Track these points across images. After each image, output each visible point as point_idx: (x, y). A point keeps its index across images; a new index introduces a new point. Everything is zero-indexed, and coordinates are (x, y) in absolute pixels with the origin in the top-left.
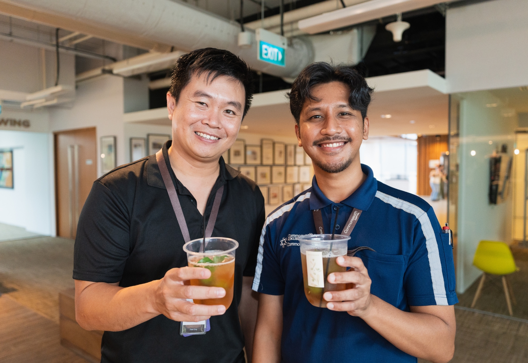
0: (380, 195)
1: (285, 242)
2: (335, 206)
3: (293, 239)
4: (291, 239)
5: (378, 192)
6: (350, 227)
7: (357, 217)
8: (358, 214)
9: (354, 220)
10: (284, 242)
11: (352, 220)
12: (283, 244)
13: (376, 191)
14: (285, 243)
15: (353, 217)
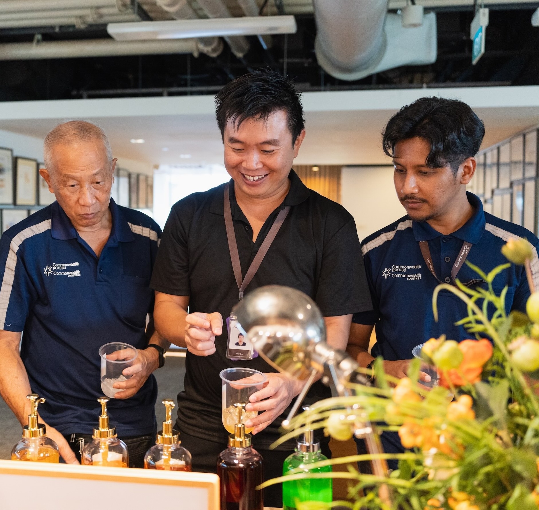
0: (489, 227)
1: (389, 272)
2: (444, 239)
3: (398, 270)
4: (397, 270)
5: (486, 224)
6: (460, 260)
7: (467, 251)
8: (468, 248)
9: (464, 254)
10: (386, 273)
11: (463, 253)
12: (385, 275)
13: (485, 224)
14: (388, 274)
15: (464, 251)
